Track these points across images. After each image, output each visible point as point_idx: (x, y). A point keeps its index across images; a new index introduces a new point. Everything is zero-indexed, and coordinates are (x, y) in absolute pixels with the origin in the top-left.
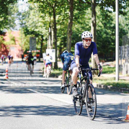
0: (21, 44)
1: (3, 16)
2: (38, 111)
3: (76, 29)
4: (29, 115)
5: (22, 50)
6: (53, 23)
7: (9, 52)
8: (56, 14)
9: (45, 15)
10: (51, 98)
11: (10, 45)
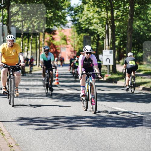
0: (73, 44)
1: (52, 12)
2: (93, 122)
3: (138, 26)
4: (83, 127)
5: (75, 51)
6: (110, 20)
7: (59, 53)
8: (114, 9)
9: (101, 10)
10: (108, 107)
11: (60, 45)
